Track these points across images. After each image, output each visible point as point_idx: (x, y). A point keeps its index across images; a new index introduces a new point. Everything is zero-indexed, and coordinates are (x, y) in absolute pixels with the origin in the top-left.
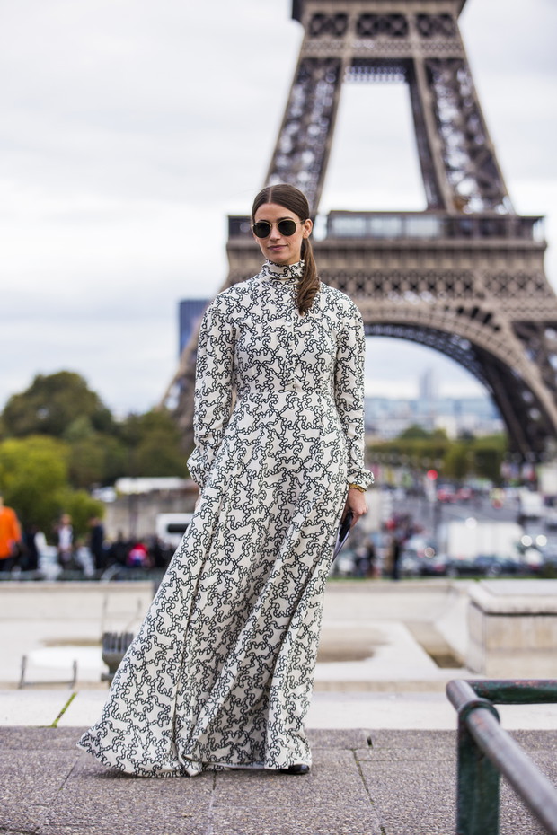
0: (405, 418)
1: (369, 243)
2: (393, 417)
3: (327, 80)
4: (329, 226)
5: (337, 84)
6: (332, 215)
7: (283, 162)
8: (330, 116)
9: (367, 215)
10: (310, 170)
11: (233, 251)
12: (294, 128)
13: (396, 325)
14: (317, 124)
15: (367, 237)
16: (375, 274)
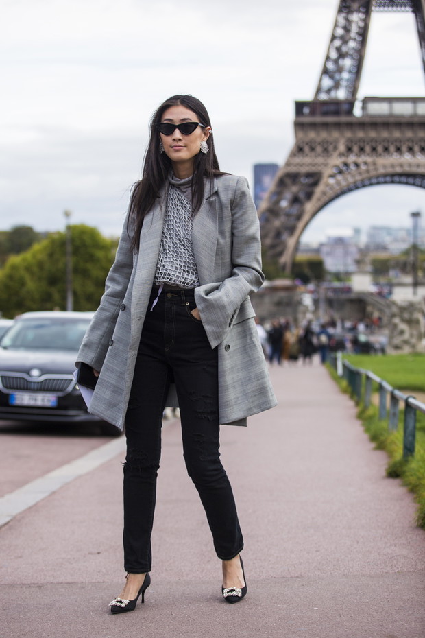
0: (403, 241)
1: (392, 120)
2: (396, 240)
3: (361, 9)
4: (364, 108)
5: (367, 13)
6: (366, 100)
7: (331, 66)
8: (363, 34)
9: (390, 100)
10: (350, 72)
11: (298, 126)
12: (337, 43)
13: (408, 175)
14: (355, 40)
15: (391, 115)
16: (396, 140)
